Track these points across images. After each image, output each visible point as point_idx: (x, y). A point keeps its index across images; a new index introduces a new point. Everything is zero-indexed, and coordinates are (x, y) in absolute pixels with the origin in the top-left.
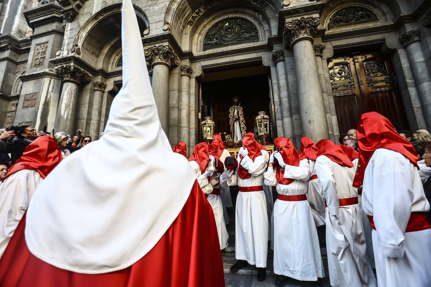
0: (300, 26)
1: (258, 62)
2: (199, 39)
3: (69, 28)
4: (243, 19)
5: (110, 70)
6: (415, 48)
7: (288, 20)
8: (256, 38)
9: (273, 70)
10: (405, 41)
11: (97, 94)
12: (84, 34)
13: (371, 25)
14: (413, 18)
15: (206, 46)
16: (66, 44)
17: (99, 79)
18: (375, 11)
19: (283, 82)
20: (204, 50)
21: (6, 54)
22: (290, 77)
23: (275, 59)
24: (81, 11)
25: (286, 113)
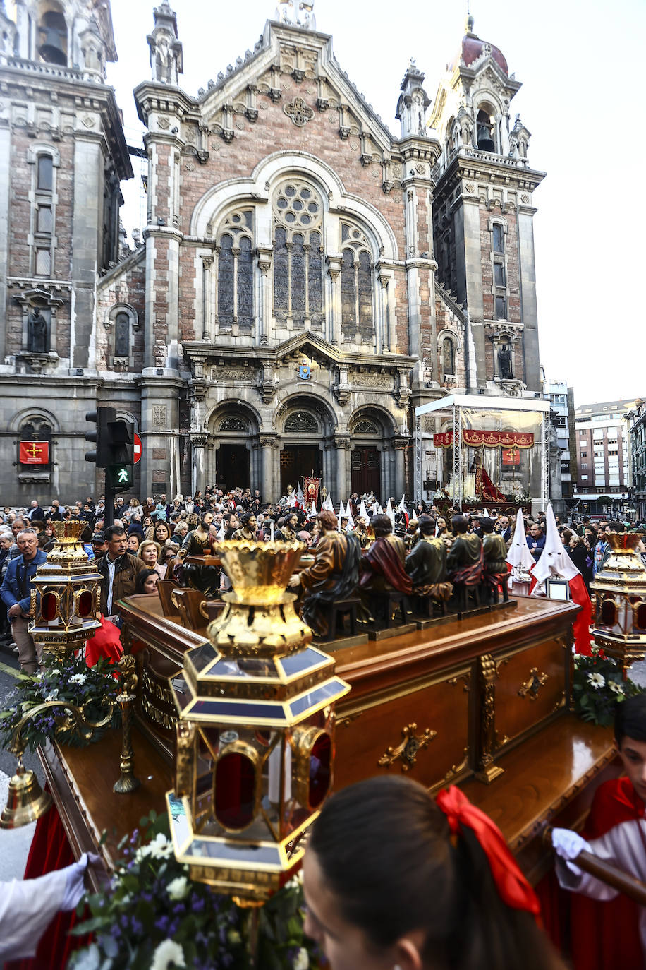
0: (341, 442)
1: (316, 447)
2: (282, 423)
3: (198, 407)
4: (309, 415)
5: (218, 434)
6: (387, 453)
7: (337, 439)
8: (315, 431)
9: (324, 453)
10: (384, 449)
11: (210, 451)
12: (210, 413)
13: (372, 436)
14: (388, 440)
15: (287, 430)
16: (198, 418)
17: (211, 441)
18: (376, 428)
19: (329, 463)
20: (286, 432)
21: (92, 393)
22: (333, 462)
23: (326, 448)
24: (207, 395)
25: (329, 479)
